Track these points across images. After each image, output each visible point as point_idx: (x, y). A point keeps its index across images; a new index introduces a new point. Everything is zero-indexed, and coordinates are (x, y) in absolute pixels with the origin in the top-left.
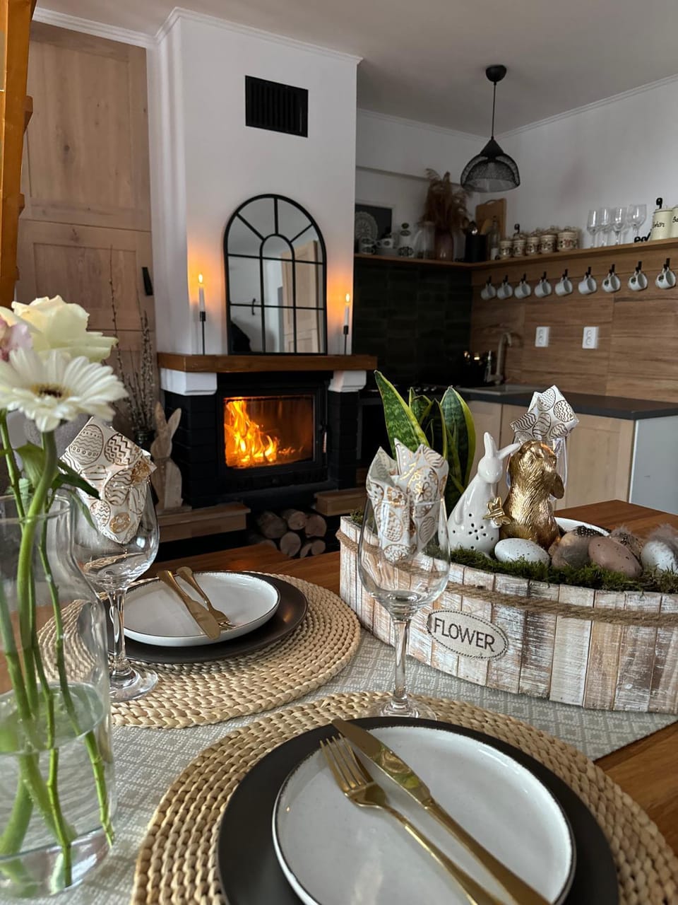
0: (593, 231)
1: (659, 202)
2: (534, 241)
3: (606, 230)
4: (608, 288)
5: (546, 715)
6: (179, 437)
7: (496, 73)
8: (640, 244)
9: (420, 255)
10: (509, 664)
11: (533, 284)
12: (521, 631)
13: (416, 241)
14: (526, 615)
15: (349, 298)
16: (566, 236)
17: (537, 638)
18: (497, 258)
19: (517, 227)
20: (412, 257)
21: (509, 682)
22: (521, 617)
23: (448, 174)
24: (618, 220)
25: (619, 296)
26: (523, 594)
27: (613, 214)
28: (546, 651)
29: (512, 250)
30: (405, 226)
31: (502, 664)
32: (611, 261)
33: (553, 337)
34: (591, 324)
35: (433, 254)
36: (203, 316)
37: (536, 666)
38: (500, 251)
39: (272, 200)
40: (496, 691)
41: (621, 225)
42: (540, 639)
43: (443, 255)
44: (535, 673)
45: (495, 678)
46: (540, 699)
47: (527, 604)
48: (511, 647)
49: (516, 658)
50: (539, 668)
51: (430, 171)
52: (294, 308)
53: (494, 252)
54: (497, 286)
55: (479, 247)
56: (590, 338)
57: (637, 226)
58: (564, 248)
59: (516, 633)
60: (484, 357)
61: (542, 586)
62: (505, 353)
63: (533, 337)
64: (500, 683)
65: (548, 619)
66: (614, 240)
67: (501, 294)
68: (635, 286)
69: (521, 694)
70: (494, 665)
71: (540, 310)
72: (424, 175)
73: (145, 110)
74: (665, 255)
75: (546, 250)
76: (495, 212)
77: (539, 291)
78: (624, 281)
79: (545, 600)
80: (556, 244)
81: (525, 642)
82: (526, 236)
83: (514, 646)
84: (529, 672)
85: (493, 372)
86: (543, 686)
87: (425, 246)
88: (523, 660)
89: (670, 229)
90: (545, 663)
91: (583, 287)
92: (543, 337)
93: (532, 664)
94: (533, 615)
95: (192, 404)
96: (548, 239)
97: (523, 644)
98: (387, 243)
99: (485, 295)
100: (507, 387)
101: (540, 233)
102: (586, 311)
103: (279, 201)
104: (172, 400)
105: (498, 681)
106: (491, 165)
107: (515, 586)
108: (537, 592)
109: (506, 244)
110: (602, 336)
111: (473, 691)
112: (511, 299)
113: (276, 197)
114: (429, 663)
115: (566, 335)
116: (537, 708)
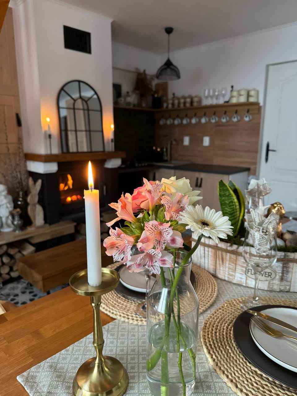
0: (207, 97)
1: (232, 87)
2: (182, 101)
3: (212, 97)
4: (213, 121)
5: (292, 297)
6: (41, 193)
7: (169, 31)
8: (226, 104)
9: (134, 106)
10: (276, 282)
11: (182, 119)
12: (281, 270)
13: (132, 99)
14: (283, 264)
15: (112, 126)
16: (196, 100)
17: (287, 271)
18: (167, 107)
19: (174, 94)
20: (131, 107)
21: (276, 287)
22: (281, 265)
23: (144, 71)
24: (217, 93)
25: (218, 124)
26: (282, 257)
27: (214, 91)
28: (290, 275)
29: (173, 104)
30: (128, 93)
31: (274, 282)
32: (214, 110)
33: (191, 141)
34: (207, 136)
35: (139, 105)
36: (50, 136)
37: (286, 281)
38: (168, 104)
39: (77, 83)
40: (271, 291)
41: (218, 95)
42: (288, 272)
43: (144, 105)
44: (286, 283)
45: (271, 287)
46: (287, 292)
47: (284, 260)
48: (277, 275)
49: (279, 279)
50: (287, 281)
51: (137, 69)
52: (90, 131)
53: (165, 105)
54: (166, 119)
55: (158, 102)
56: (206, 141)
57: (224, 96)
58: (195, 104)
59: (279, 270)
60: (162, 149)
61: (289, 254)
62: (171, 148)
63: (182, 141)
64: (273, 288)
65: (291, 265)
66: (214, 102)
67: (168, 122)
68: (224, 120)
69: (281, 291)
70: (271, 282)
71: (185, 130)
72: (133, 70)
73: (13, 38)
74: (236, 108)
75: (188, 105)
76: (164, 87)
77: (185, 122)
78: (220, 118)
79: (291, 259)
80: (192, 102)
81: (283, 273)
82: (179, 99)
83: (279, 275)
84: (284, 283)
85: (167, 155)
86: (288, 287)
87: (136, 102)
88: (282, 279)
89: (238, 99)
90: (289, 280)
91: (203, 121)
92: (186, 141)
93: (284, 280)
94: (285, 264)
95: (46, 177)
96: (188, 100)
97: (282, 274)
98: (121, 100)
99: (162, 122)
100: (173, 162)
101: (184, 98)
102: (205, 130)
103: (81, 84)
104: (35, 176)
105: (272, 288)
106: (169, 70)
107: (279, 255)
108: (288, 256)
109: (170, 102)
110: (211, 141)
111: (264, 292)
112: (173, 125)
113: (79, 82)
114: (244, 285)
115: (196, 141)
116: (288, 295)
